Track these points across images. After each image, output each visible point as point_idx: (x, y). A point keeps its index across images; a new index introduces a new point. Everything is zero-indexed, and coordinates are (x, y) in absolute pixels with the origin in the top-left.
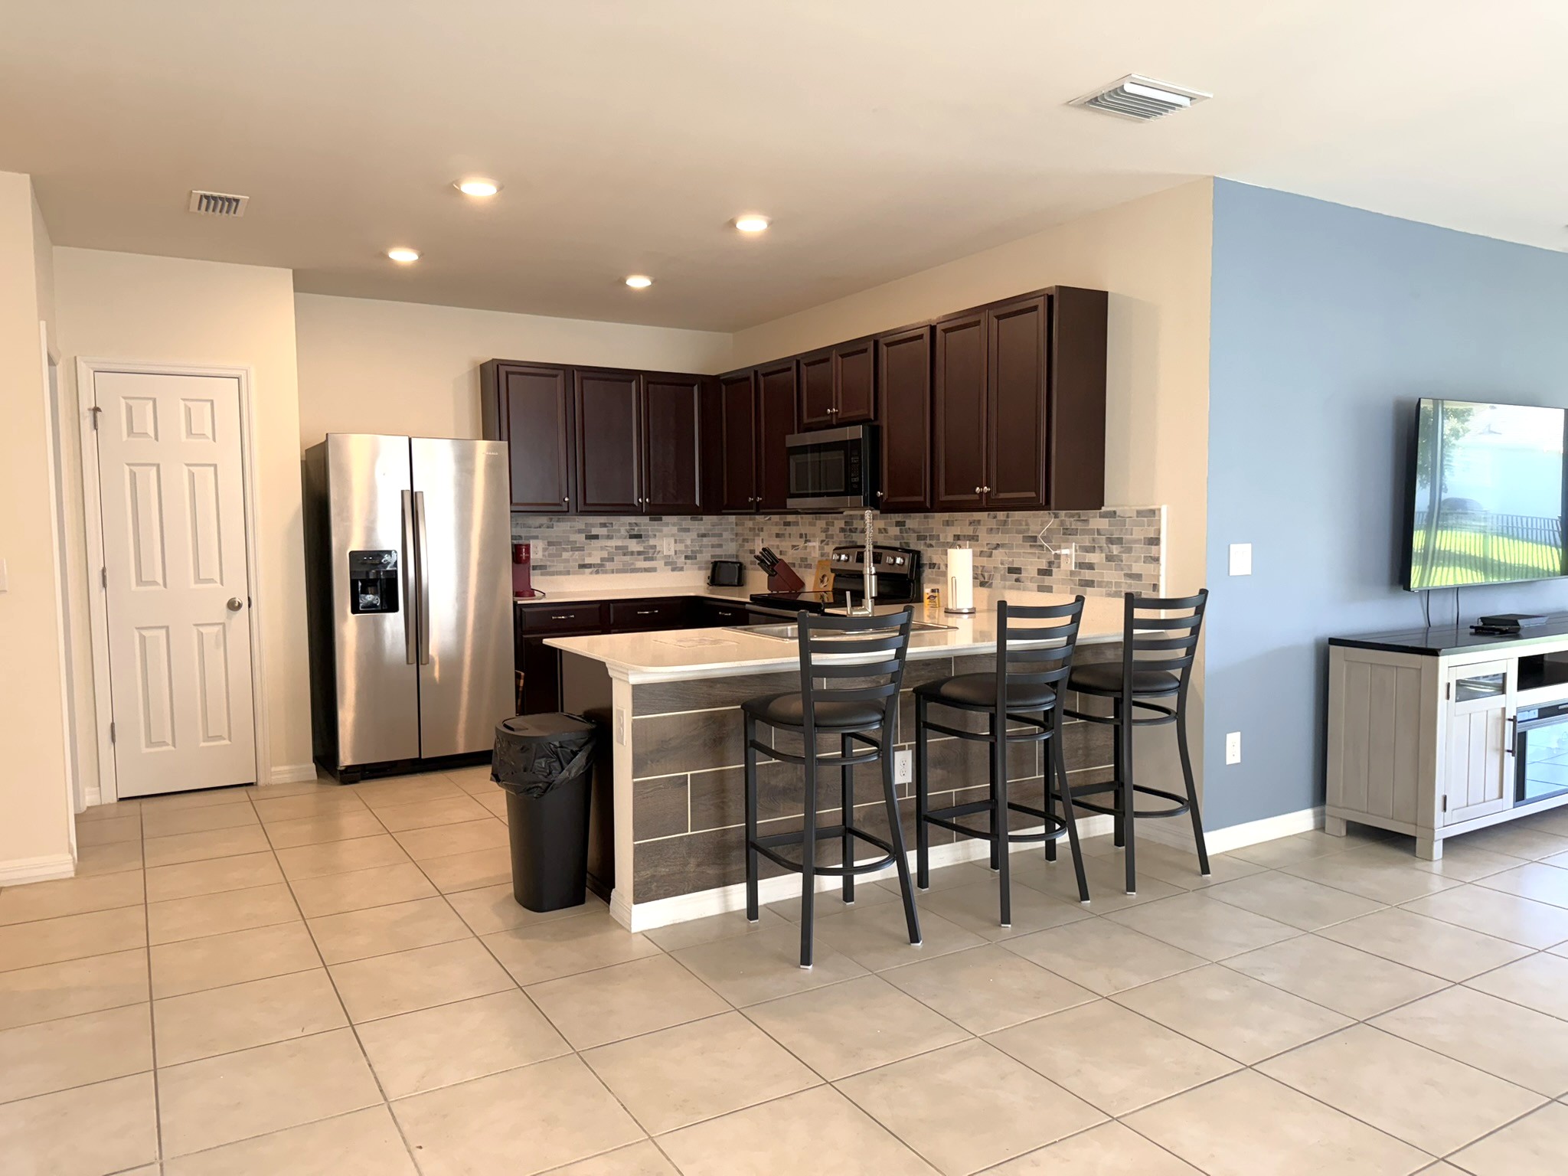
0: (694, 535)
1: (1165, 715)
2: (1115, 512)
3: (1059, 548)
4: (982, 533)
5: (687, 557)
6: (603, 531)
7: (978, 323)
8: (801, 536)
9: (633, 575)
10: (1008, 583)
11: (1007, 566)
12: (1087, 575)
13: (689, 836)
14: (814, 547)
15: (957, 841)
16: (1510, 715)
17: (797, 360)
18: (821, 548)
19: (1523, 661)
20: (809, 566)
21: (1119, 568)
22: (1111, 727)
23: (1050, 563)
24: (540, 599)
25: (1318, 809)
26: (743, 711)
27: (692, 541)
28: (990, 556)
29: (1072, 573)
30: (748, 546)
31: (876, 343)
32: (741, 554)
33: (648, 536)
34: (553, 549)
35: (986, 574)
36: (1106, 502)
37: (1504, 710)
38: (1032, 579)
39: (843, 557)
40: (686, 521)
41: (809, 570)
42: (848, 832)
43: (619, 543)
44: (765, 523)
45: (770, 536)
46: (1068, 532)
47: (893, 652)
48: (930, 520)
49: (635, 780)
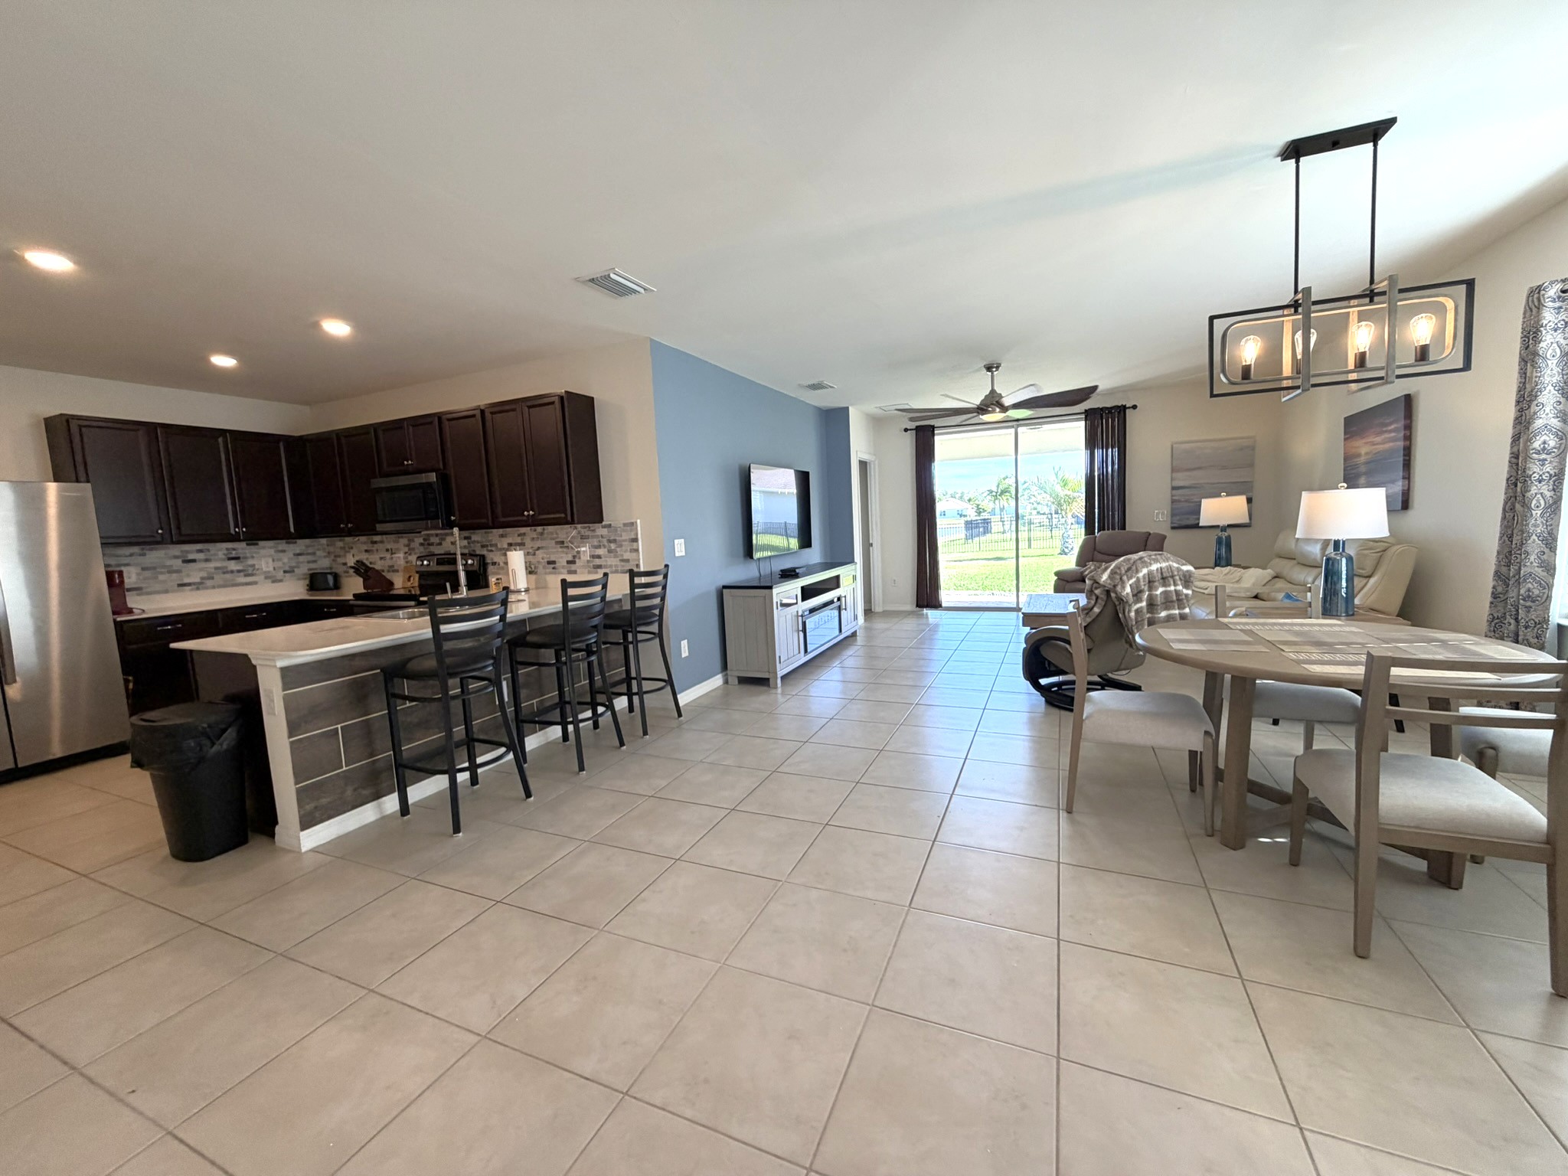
0: (291, 555)
1: (652, 636)
2: (610, 525)
3: (579, 547)
4: (527, 541)
5: (285, 572)
6: (201, 556)
7: (514, 410)
8: (387, 550)
9: (234, 588)
10: (548, 570)
11: (546, 560)
12: (597, 562)
13: (345, 771)
14: (399, 557)
15: (540, 731)
16: (800, 614)
17: (376, 428)
18: (405, 558)
19: (803, 588)
20: (397, 571)
21: (616, 557)
22: (622, 647)
23: (574, 557)
24: (140, 614)
25: (724, 673)
26: (382, 673)
27: (289, 559)
28: (534, 554)
29: (588, 561)
30: (340, 560)
31: (440, 419)
32: (334, 566)
33: (246, 558)
34: (148, 574)
35: (533, 566)
36: (604, 519)
37: (797, 612)
38: (563, 567)
39: (425, 562)
40: (282, 545)
41: (397, 574)
42: (471, 743)
43: (218, 564)
44: (354, 543)
45: (360, 552)
46: (583, 537)
47: (498, 617)
48: (490, 535)
49: (291, 740)
